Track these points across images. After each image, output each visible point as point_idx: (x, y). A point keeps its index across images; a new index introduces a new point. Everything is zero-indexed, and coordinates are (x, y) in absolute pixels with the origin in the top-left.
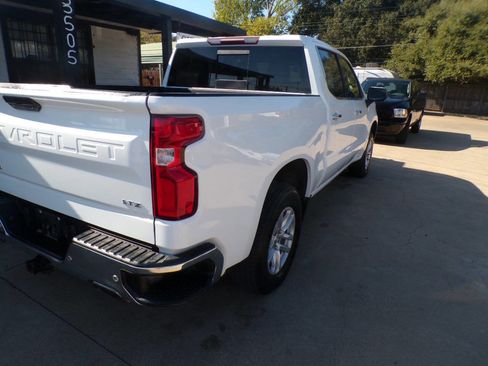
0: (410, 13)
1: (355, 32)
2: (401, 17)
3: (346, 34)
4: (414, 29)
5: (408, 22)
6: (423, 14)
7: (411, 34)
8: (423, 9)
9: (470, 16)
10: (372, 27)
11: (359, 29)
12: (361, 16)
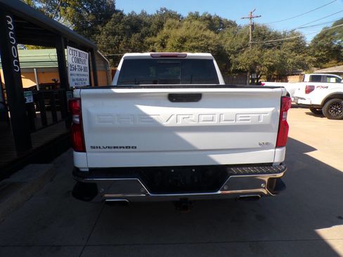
0: (148, 34)
1: (117, 44)
2: (143, 36)
3: (112, 46)
4: (153, 43)
5: (148, 40)
6: (156, 36)
7: (151, 46)
8: (154, 32)
9: (181, 38)
10: (127, 42)
11: (119, 43)
12: (119, 35)
